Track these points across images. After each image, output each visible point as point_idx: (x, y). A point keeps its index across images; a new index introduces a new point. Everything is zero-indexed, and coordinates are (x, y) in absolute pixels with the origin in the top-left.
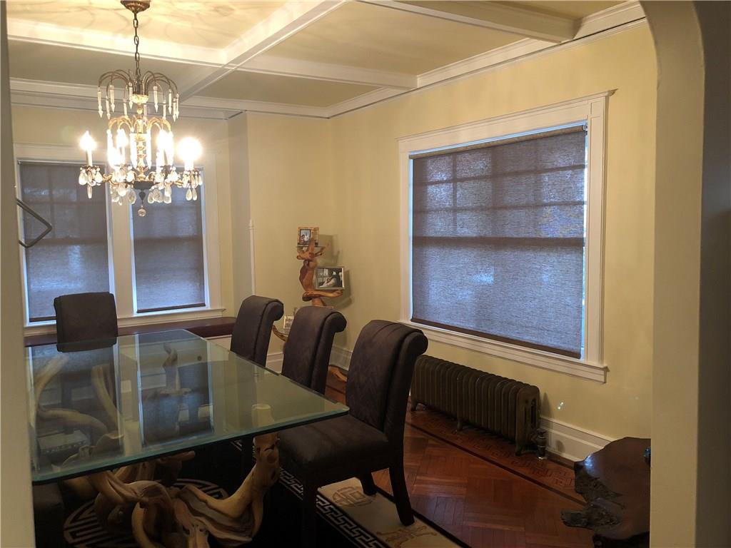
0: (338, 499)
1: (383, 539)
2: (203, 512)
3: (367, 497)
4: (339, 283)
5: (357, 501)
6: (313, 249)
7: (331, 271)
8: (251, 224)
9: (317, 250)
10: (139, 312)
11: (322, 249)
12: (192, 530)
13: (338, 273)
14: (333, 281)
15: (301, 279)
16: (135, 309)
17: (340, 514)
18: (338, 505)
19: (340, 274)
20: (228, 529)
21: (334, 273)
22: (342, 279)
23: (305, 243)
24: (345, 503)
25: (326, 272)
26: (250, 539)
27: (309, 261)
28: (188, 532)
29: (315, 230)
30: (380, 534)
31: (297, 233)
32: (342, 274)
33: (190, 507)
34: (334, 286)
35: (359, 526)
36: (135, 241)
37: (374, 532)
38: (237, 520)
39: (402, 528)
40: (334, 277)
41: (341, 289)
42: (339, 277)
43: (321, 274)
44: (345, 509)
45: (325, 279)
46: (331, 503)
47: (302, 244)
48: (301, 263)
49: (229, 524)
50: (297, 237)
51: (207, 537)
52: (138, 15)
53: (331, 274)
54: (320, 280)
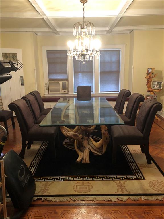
0: (132, 151)
1: (138, 165)
2: (90, 144)
3: (142, 153)
4: (160, 87)
5: (137, 153)
6: (151, 75)
7: (158, 83)
8: (133, 67)
9: (152, 75)
10: (100, 92)
11: (155, 75)
12: (86, 148)
13: (160, 84)
14: (158, 86)
15: (147, 85)
16: (99, 91)
17: (130, 155)
18: (131, 153)
19: (161, 84)
20: (95, 150)
21: (159, 84)
22: (162, 86)
23: (149, 73)
24: (134, 153)
25: (156, 83)
26: (101, 155)
27: (149, 79)
28: (85, 148)
29: (153, 68)
30: (138, 164)
31: (147, 70)
32: (162, 84)
33: (88, 143)
34: (158, 88)
35: (134, 160)
36: (101, 72)
37: (137, 163)
38: (98, 149)
39: (147, 164)
40: (159, 85)
41: (161, 89)
42: (161, 85)
43: (154, 84)
44: (133, 155)
45: (156, 86)
46: (130, 152)
47: (148, 74)
48: (147, 80)
49: (96, 149)
50: (147, 71)
51: (89, 150)
52: (84, 4)
53: (158, 84)
54: (154, 86)
